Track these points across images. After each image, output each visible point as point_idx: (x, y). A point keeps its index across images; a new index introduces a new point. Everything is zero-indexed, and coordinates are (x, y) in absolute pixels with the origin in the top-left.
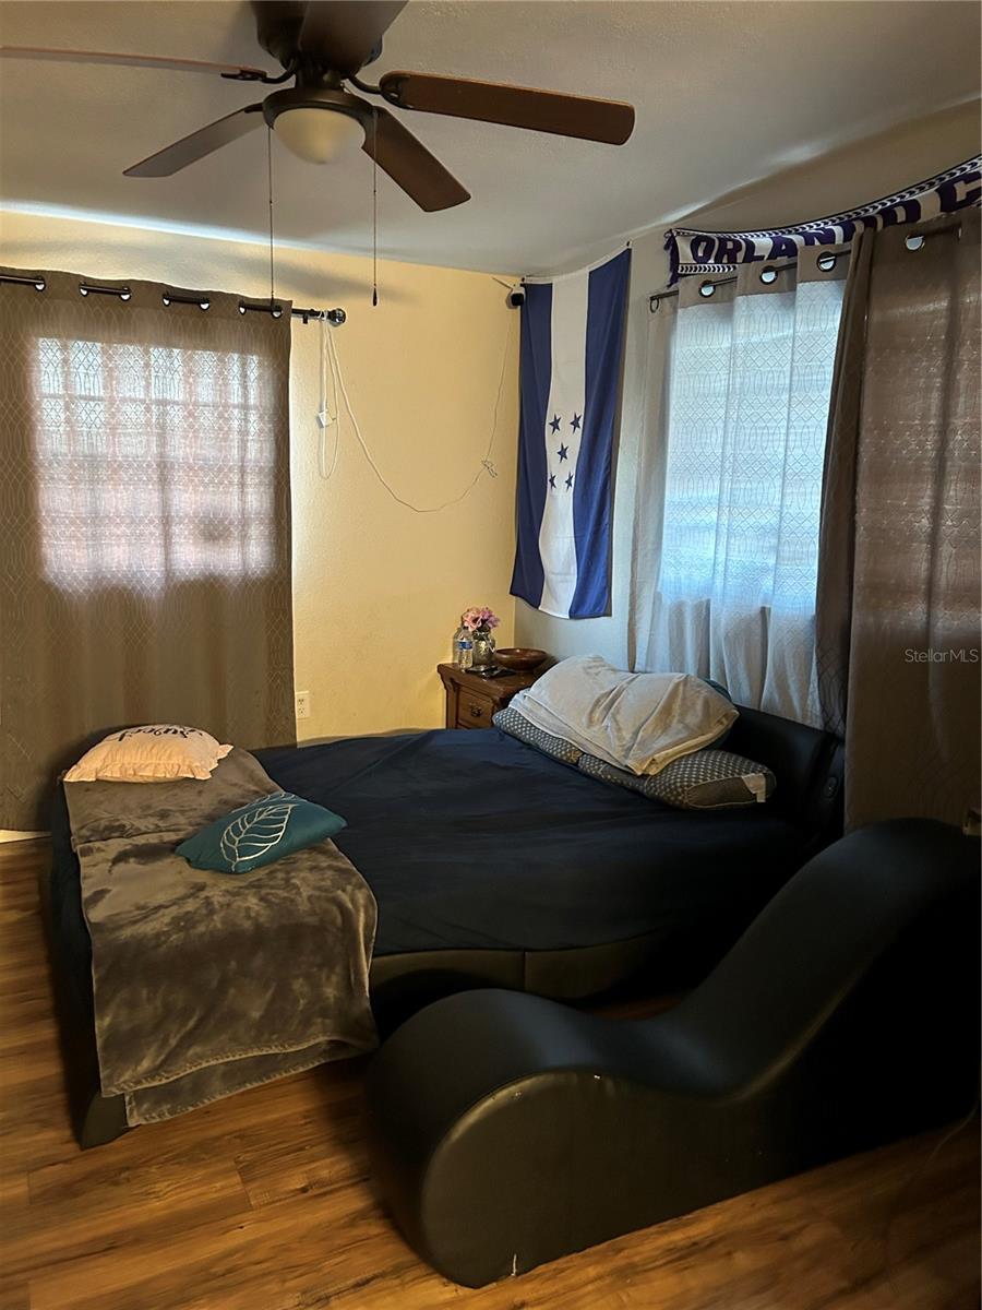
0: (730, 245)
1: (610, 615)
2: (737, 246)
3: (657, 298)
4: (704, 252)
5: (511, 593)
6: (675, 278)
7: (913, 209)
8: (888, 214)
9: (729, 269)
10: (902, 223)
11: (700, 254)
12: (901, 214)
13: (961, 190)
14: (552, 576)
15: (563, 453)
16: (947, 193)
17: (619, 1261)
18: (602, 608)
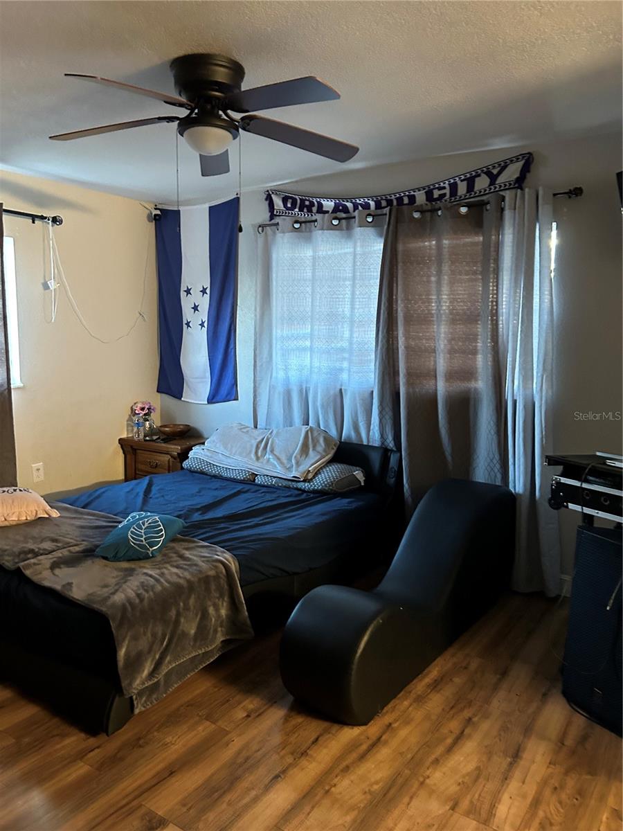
0: (307, 203)
1: (237, 399)
2: (312, 204)
3: (262, 226)
4: (292, 205)
5: (158, 391)
6: (272, 217)
7: (412, 199)
8: (400, 200)
9: (308, 215)
10: (406, 204)
11: (289, 205)
12: (406, 200)
13: (436, 194)
14: (191, 380)
15: (195, 308)
16: (429, 194)
17: (413, 695)
18: (232, 395)
